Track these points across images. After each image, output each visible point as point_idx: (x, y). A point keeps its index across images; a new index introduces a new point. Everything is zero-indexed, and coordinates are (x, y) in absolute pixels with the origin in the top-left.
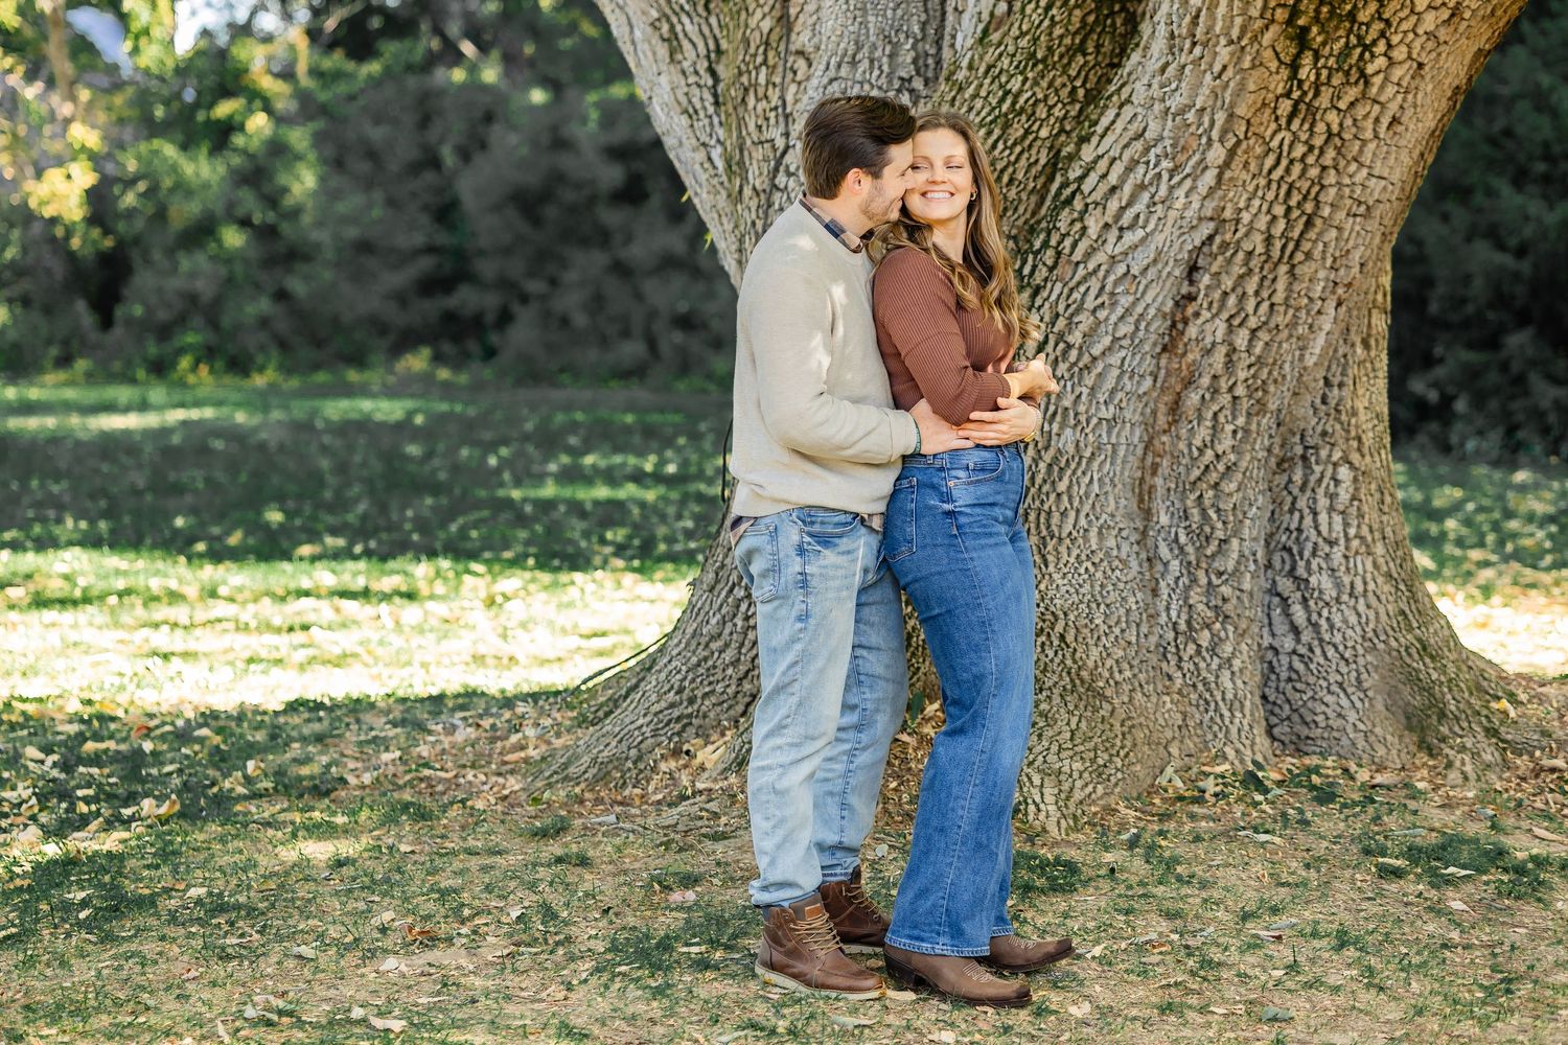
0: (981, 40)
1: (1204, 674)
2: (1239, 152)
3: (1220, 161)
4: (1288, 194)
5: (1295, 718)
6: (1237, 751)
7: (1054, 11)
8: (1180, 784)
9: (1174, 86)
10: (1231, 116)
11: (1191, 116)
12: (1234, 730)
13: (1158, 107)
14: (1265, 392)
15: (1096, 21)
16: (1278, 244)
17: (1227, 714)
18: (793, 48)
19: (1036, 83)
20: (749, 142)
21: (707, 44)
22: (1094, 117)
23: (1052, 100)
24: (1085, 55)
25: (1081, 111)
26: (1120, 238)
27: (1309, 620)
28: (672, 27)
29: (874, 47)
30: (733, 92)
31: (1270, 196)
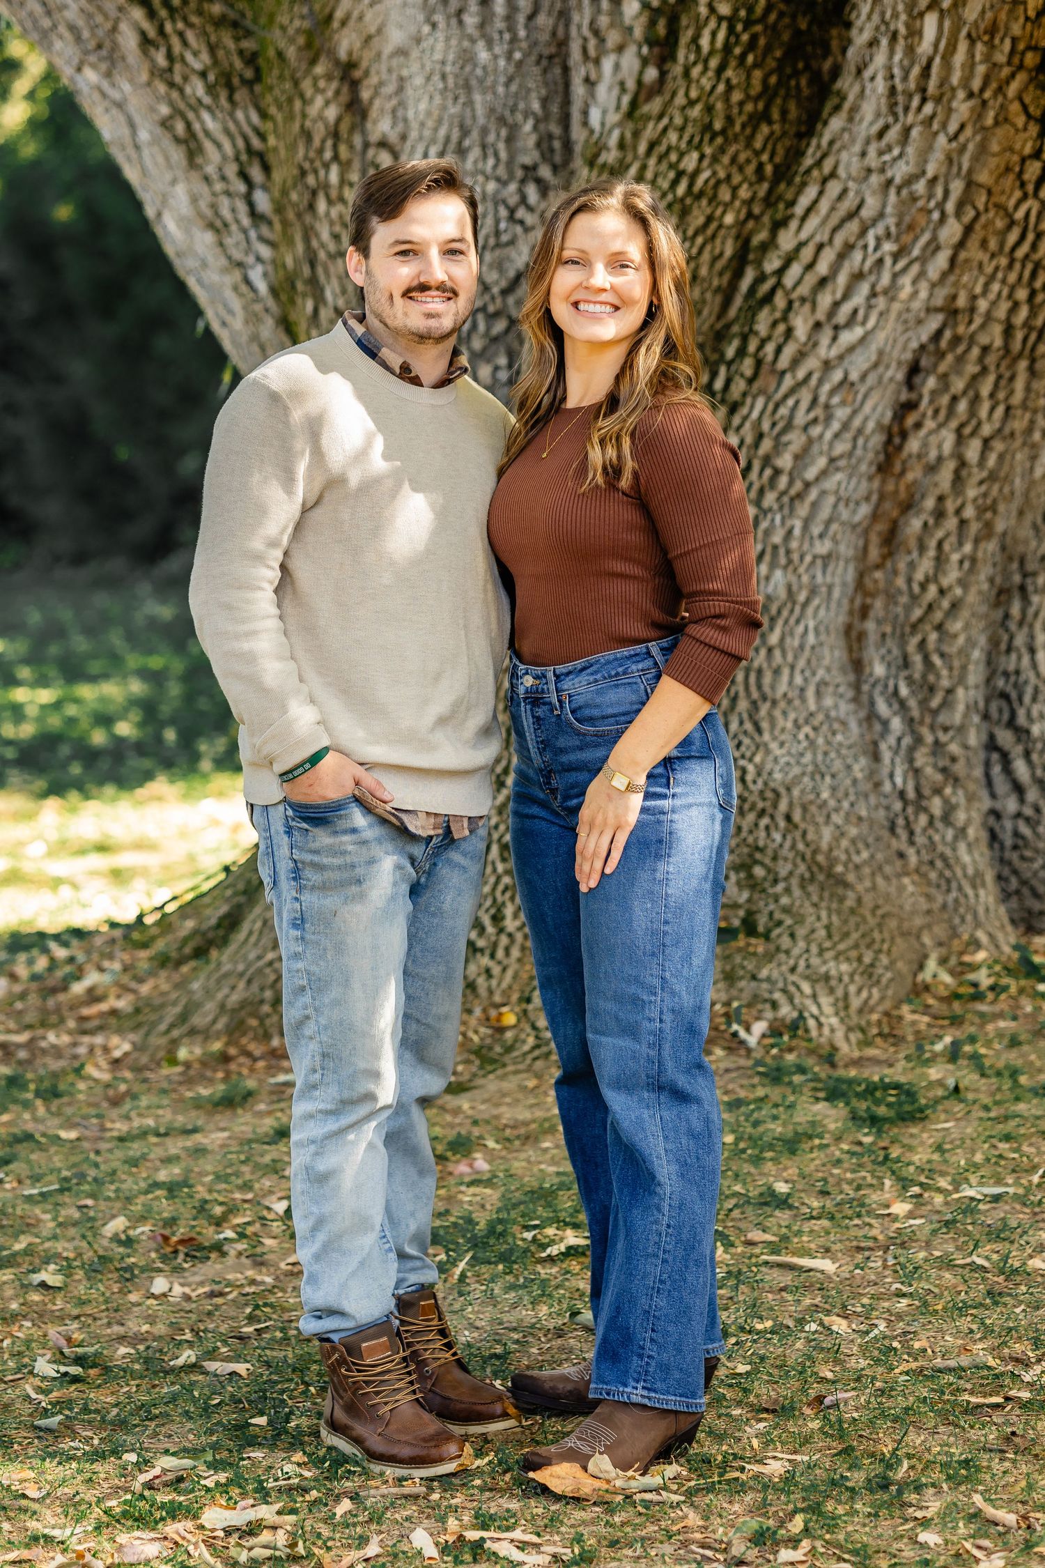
0: (630, 114)
1: (940, 848)
2: (978, 227)
3: (956, 238)
4: (1034, 275)
5: (1026, 891)
6: (991, 935)
7: (729, 73)
8: (947, 979)
9: (896, 152)
10: (970, 184)
11: (920, 187)
12: (981, 910)
13: (875, 179)
14: (995, 512)
15: (779, 83)
16: (1019, 335)
17: (970, 892)
18: (374, 138)
19: (715, 159)
20: (322, 255)
21: (234, 145)
22: (789, 196)
23: (737, 179)
24: (770, 122)
25: (770, 192)
26: (835, 339)
27: (1033, 775)
28: (188, 125)
29: (484, 131)
30: (294, 196)
31: (1012, 277)
